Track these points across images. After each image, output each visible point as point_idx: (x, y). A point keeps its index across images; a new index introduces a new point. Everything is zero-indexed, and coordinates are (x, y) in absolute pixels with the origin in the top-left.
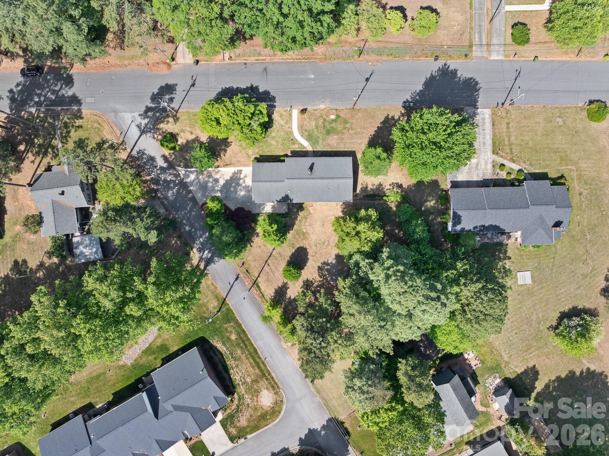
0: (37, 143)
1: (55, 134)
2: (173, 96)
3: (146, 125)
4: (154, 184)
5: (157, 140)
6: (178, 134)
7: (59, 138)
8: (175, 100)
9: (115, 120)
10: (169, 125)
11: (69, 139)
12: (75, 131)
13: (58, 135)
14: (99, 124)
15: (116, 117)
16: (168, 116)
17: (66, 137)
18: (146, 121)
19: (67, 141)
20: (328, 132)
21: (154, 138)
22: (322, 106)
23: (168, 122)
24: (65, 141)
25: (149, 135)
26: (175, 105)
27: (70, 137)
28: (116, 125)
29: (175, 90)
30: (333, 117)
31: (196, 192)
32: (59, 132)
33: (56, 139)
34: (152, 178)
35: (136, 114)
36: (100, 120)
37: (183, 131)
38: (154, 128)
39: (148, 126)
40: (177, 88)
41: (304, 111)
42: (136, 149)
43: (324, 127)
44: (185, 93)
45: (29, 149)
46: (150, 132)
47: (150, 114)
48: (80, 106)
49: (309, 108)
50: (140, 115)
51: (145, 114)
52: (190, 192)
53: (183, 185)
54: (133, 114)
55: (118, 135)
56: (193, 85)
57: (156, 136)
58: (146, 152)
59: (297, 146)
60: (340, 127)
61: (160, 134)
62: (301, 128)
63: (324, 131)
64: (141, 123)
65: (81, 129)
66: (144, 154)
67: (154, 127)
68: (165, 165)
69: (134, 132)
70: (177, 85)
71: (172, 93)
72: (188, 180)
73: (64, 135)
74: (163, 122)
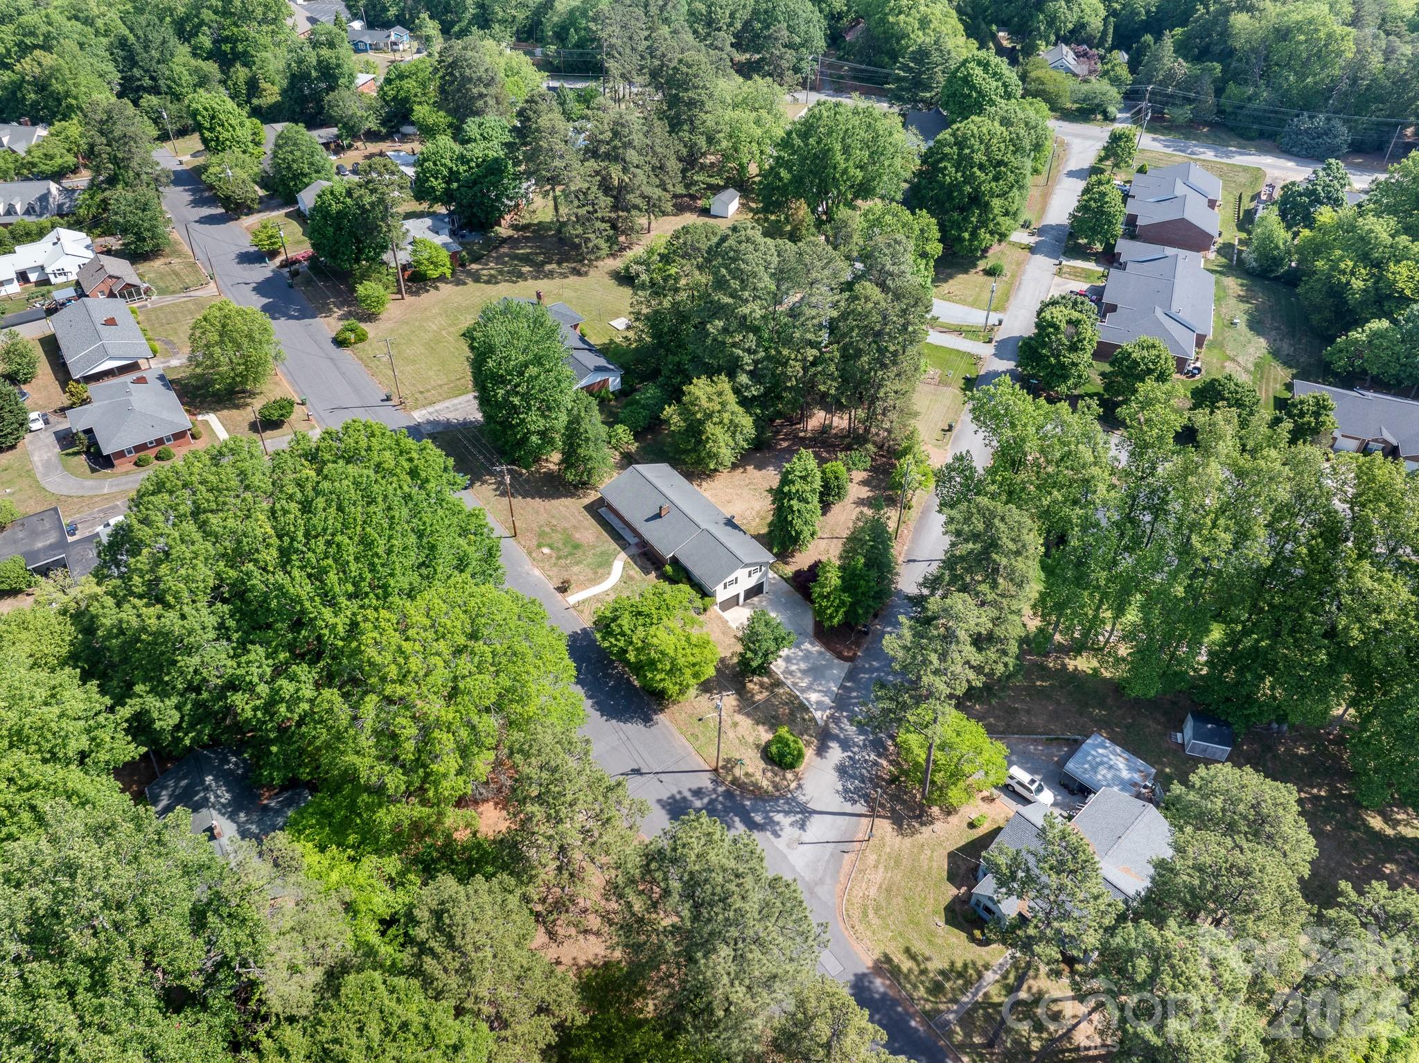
0: (1040, 1039)
1: (977, 1006)
2: (688, 795)
3: (787, 813)
4: (886, 749)
5: (797, 777)
6: (758, 746)
7: (978, 990)
8: (695, 786)
9: (828, 880)
10: (750, 770)
11: (959, 965)
12: (928, 959)
13: (975, 995)
14: (865, 914)
15: (821, 882)
16: (735, 781)
17: (960, 975)
18: (778, 817)
19: (965, 966)
20: (577, 547)
21: (800, 786)
22: (537, 572)
23: (747, 774)
24: (971, 971)
25: (802, 799)
26: (705, 781)
27: (952, 964)
28: (838, 872)
29: (673, 797)
30: (546, 550)
31: (835, 681)
32: (965, 999)
33: (986, 994)
34: (879, 755)
35: (780, 844)
36: (856, 914)
37: (742, 740)
38: (782, 796)
39: (786, 807)
40: (665, 796)
41: (563, 589)
42: (848, 807)
43: (571, 554)
44: (662, 777)
45: (1069, 1051)
46: (794, 799)
47: (758, 818)
48: (864, 975)
49: (551, 586)
50: (777, 836)
51: (769, 826)
52: (842, 687)
53: (841, 702)
54: (786, 851)
55: (852, 856)
56: (637, 772)
57: (793, 785)
58: (840, 788)
59: (631, 573)
60: (557, 537)
61: (784, 778)
62: (595, 581)
63: (579, 553)
64: (792, 825)
65: (913, 950)
66: (846, 790)
67: (778, 798)
68: (834, 745)
69: (819, 828)
70: (659, 801)
71: (684, 799)
72: (827, 700)
73: (960, 982)
74: (755, 785)
